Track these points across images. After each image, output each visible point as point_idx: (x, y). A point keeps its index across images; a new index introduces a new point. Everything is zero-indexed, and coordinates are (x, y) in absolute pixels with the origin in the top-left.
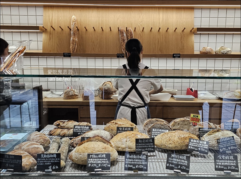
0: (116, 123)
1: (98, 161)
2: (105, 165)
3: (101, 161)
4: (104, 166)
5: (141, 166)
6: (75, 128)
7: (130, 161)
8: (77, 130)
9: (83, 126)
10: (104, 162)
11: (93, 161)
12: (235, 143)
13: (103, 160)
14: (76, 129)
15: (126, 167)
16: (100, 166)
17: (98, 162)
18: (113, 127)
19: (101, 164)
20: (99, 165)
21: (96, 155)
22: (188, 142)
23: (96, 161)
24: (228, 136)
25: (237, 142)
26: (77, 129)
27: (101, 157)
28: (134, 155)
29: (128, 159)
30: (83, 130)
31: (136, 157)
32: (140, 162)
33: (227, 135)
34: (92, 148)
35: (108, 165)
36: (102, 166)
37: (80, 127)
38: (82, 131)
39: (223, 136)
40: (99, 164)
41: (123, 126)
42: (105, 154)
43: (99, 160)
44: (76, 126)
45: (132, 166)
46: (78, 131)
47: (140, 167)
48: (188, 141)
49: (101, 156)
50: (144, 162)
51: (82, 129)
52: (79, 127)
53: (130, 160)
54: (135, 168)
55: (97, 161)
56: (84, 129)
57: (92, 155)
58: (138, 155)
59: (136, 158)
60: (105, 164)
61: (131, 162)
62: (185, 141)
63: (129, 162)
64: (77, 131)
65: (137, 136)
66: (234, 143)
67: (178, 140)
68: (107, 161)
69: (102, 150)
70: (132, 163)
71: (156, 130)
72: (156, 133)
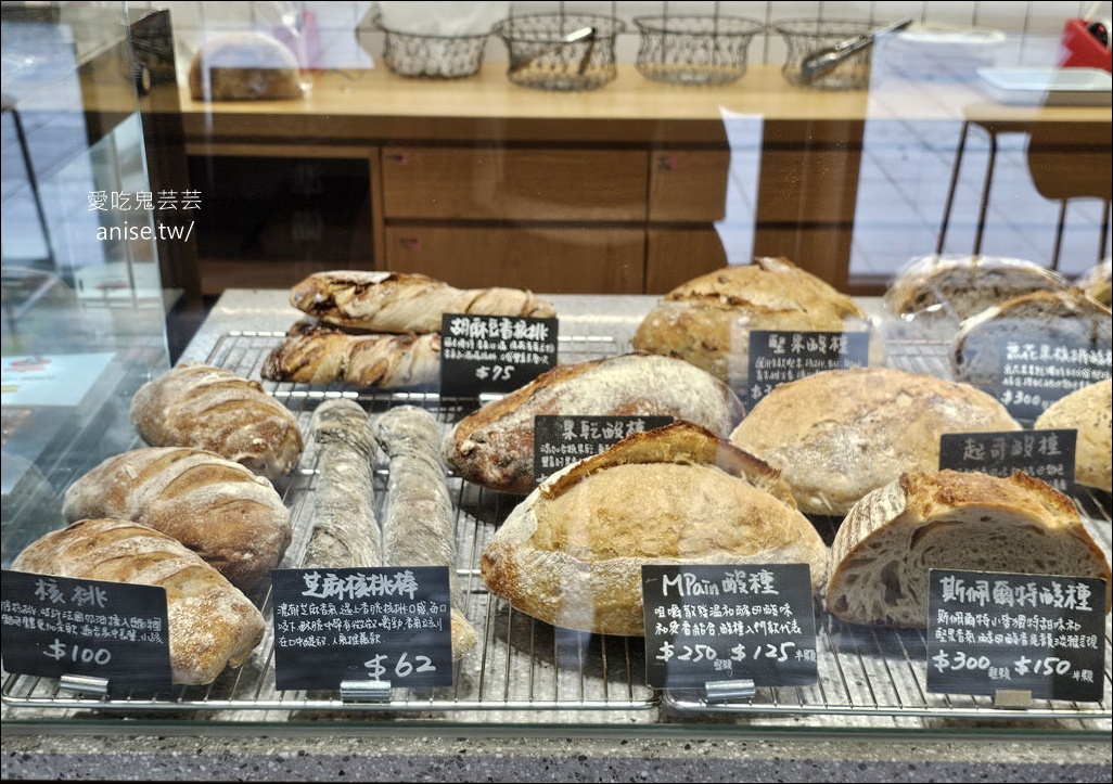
0: (734, 303)
1: (725, 619)
2: (775, 650)
3: (748, 622)
4: (768, 655)
5: (1054, 665)
6: (453, 336)
7: (969, 627)
8: (463, 351)
9: (506, 324)
10: (772, 628)
11: (686, 625)
13: (762, 617)
14: (462, 343)
15: (940, 667)
16: (744, 655)
17: (723, 629)
18: (718, 324)
19: (750, 642)
20: (734, 650)
21: (703, 572)
23: (711, 619)
26: (467, 338)
27: (743, 590)
28: (998, 583)
29: (951, 613)
30: (509, 350)
31: (1016, 598)
32: (1046, 631)
34: (667, 523)
35: (799, 653)
36: (755, 657)
37: (487, 327)
38: (504, 352)
40: (735, 639)
41: (787, 323)
42: (769, 567)
43: (729, 612)
44: (457, 322)
45: (982, 663)
46: (477, 356)
47: (1043, 668)
49: (745, 580)
50: (1073, 633)
51: (497, 340)
52: (478, 329)
53: (970, 620)
54: (1004, 673)
55: (717, 622)
56: (513, 338)
57: (678, 579)
58: (1030, 586)
59: (1016, 604)
60: (777, 640)
61: (979, 629)
63: (960, 631)
64: (469, 356)
65: (938, 407)
68: (791, 619)
69: (735, 532)
70: (982, 639)
71: (1029, 353)
72: (1028, 376)
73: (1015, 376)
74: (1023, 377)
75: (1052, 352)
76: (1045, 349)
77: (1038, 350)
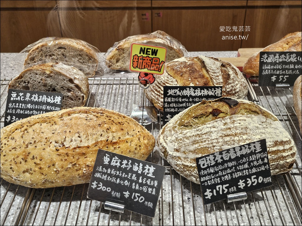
12: (268, 163)
22: (93, 163)
24: (245, 137)
25: (273, 160)
33: (240, 134)
39: (228, 139)
48: (91, 160)
62: (82, 161)
66: (265, 164)
67: (55, 158)
71: (20, 97)
72: (18, 108)
73: (13, 109)
74: (16, 109)
75: (31, 97)
76: (28, 95)
77: (25, 96)
